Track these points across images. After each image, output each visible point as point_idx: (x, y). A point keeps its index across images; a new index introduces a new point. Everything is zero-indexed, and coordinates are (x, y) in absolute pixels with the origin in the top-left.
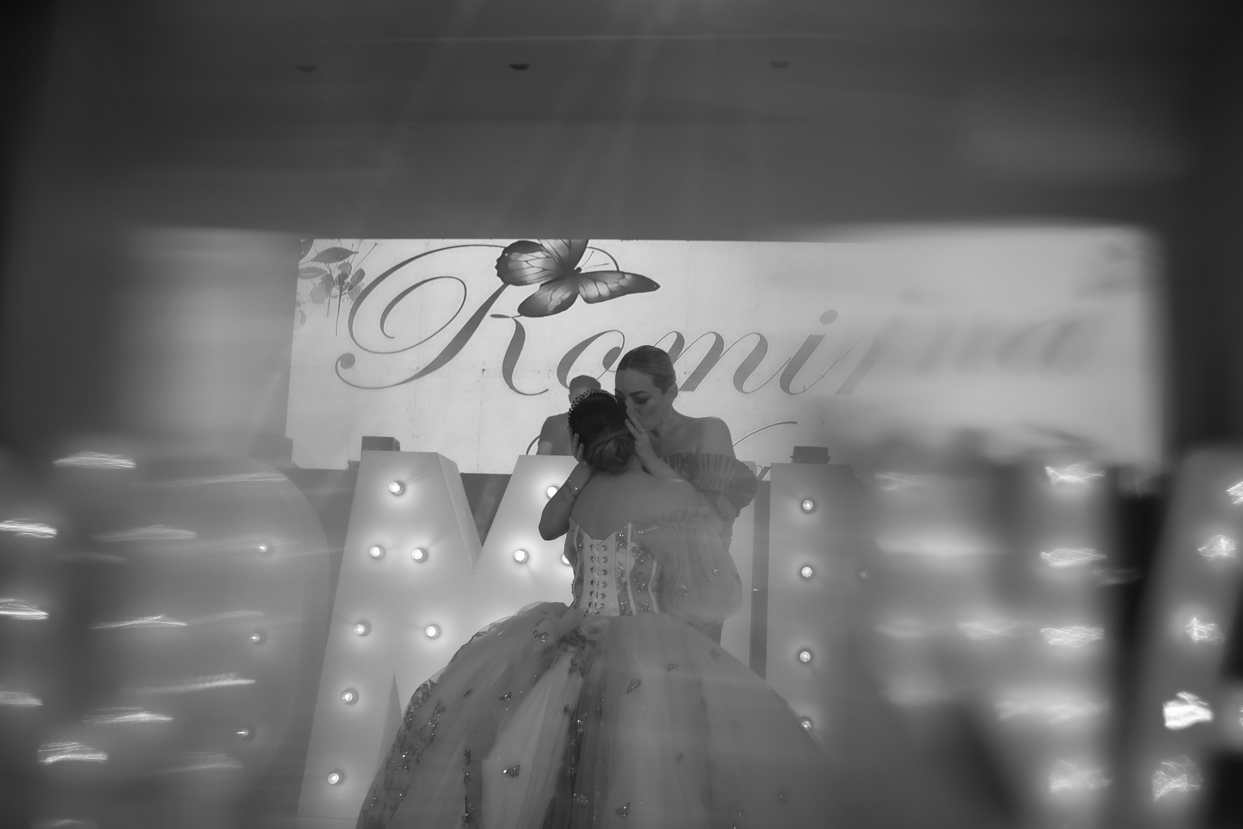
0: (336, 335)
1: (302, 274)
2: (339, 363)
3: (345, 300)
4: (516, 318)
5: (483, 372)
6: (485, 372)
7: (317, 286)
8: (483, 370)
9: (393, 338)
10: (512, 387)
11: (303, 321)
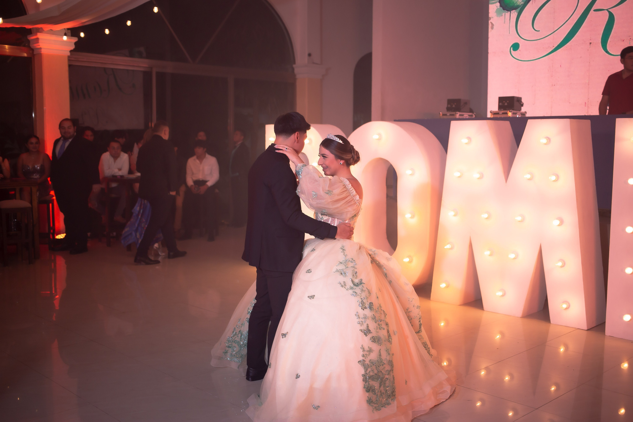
0: (509, 33)
1: (491, 2)
2: (512, 48)
3: (513, 13)
4: (609, 10)
5: (590, 44)
6: (591, 44)
7: (498, 7)
8: (590, 43)
9: (539, 31)
10: (607, 52)
11: (492, 28)
